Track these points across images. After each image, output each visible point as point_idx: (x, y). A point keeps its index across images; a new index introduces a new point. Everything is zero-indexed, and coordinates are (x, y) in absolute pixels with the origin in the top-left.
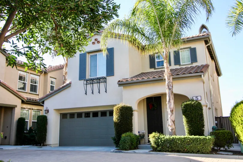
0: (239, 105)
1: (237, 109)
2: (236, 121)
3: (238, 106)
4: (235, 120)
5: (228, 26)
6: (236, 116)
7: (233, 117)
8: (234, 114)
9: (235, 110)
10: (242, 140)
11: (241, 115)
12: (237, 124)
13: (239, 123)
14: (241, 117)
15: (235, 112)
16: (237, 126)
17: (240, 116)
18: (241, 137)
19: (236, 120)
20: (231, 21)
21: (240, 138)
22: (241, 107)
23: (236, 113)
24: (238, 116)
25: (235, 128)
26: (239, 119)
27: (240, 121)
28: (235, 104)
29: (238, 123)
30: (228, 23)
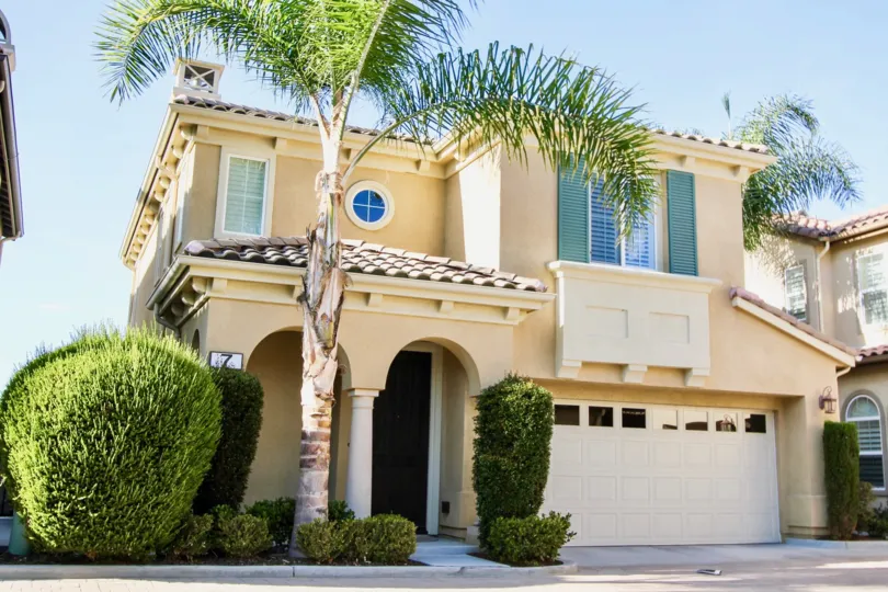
0: (48, 364)
1: (37, 379)
2: (18, 425)
3: (44, 365)
4: (16, 422)
5: (101, 57)
6: (25, 402)
7: (12, 405)
8: (17, 396)
9: (27, 380)
10: (22, 502)
11: (46, 402)
12: (20, 437)
13: (29, 433)
14: (43, 408)
15: (26, 389)
16: (19, 444)
17: (38, 408)
18: (21, 491)
19: (19, 419)
20: (115, 39)
21: (17, 494)
22: (54, 372)
23: (27, 394)
24: (32, 403)
25: (8, 453)
26: (33, 416)
27: (34, 424)
28: (32, 357)
29: (24, 433)
30: (104, 47)
